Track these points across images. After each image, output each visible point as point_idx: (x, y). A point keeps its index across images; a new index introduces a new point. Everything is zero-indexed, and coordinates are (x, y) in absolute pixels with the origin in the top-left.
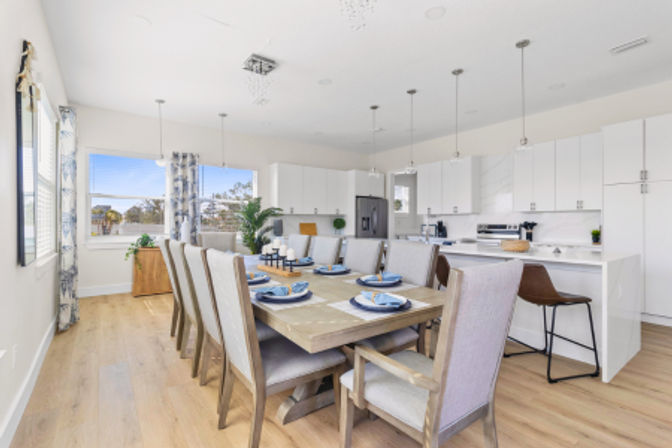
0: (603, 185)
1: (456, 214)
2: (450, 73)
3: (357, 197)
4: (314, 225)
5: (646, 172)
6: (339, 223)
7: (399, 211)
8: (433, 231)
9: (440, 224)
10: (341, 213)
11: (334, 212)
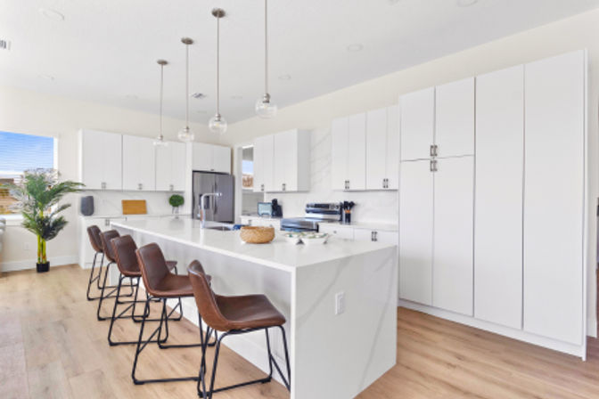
0: (400, 161)
1: (284, 191)
2: (211, 14)
3: (194, 172)
4: (144, 202)
5: (436, 147)
6: (176, 201)
7: (250, 188)
8: (269, 210)
9: (275, 202)
10: (176, 189)
11: (168, 189)
